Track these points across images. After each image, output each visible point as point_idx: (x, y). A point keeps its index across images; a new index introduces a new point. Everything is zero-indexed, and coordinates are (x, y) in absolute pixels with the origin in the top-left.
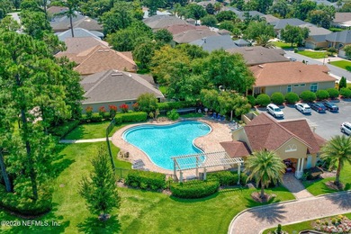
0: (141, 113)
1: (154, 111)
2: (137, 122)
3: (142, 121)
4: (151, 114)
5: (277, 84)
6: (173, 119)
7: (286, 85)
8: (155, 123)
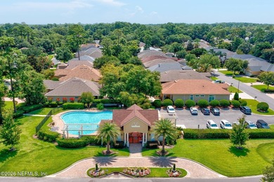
0: (81, 104)
1: (88, 103)
2: (77, 109)
3: (81, 109)
4: (86, 105)
5: (182, 93)
6: (99, 109)
7: (189, 95)
8: (88, 110)
